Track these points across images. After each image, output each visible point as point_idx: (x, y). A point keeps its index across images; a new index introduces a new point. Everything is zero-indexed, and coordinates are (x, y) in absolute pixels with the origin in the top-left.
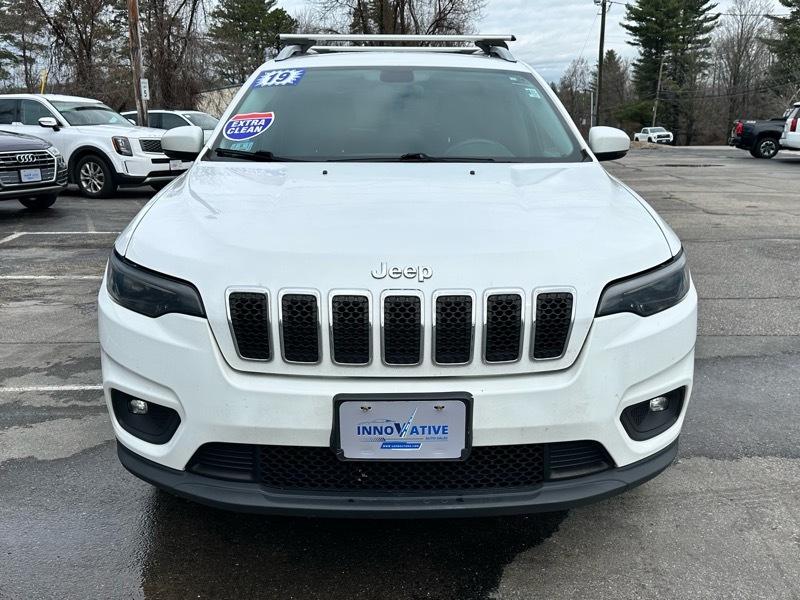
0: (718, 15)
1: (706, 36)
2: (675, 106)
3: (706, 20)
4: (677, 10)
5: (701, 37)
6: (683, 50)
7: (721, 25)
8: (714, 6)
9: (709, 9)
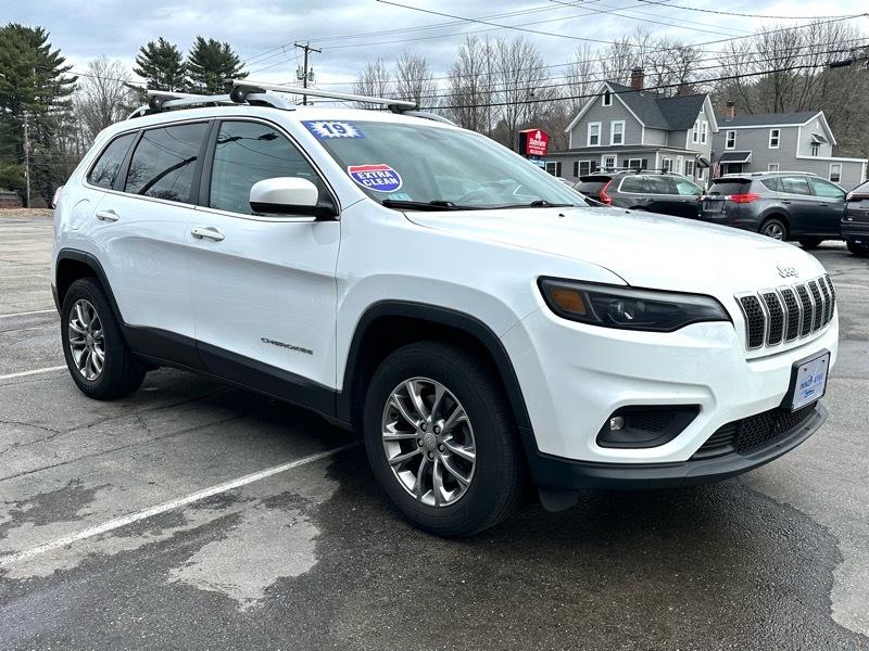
0: (75, 78)
1: (66, 98)
2: (46, 172)
3: (63, 81)
4: (28, 67)
5: (61, 99)
6: (44, 112)
7: (80, 88)
8: (69, 68)
9: (64, 70)
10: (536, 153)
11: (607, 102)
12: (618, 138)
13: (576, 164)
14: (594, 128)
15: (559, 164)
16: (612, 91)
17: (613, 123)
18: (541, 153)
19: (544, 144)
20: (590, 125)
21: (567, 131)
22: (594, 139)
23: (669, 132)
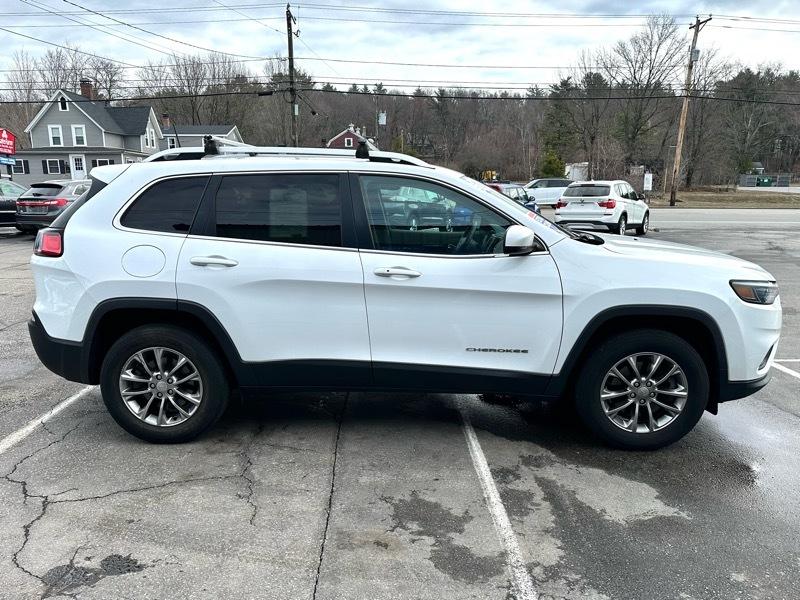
10: (5, 151)
11: (64, 107)
12: (80, 140)
13: (44, 162)
14: (54, 130)
15: (26, 163)
16: (67, 98)
17: (73, 127)
18: (10, 152)
19: (11, 143)
20: (50, 127)
21: (26, 131)
22: (56, 140)
23: (124, 137)
